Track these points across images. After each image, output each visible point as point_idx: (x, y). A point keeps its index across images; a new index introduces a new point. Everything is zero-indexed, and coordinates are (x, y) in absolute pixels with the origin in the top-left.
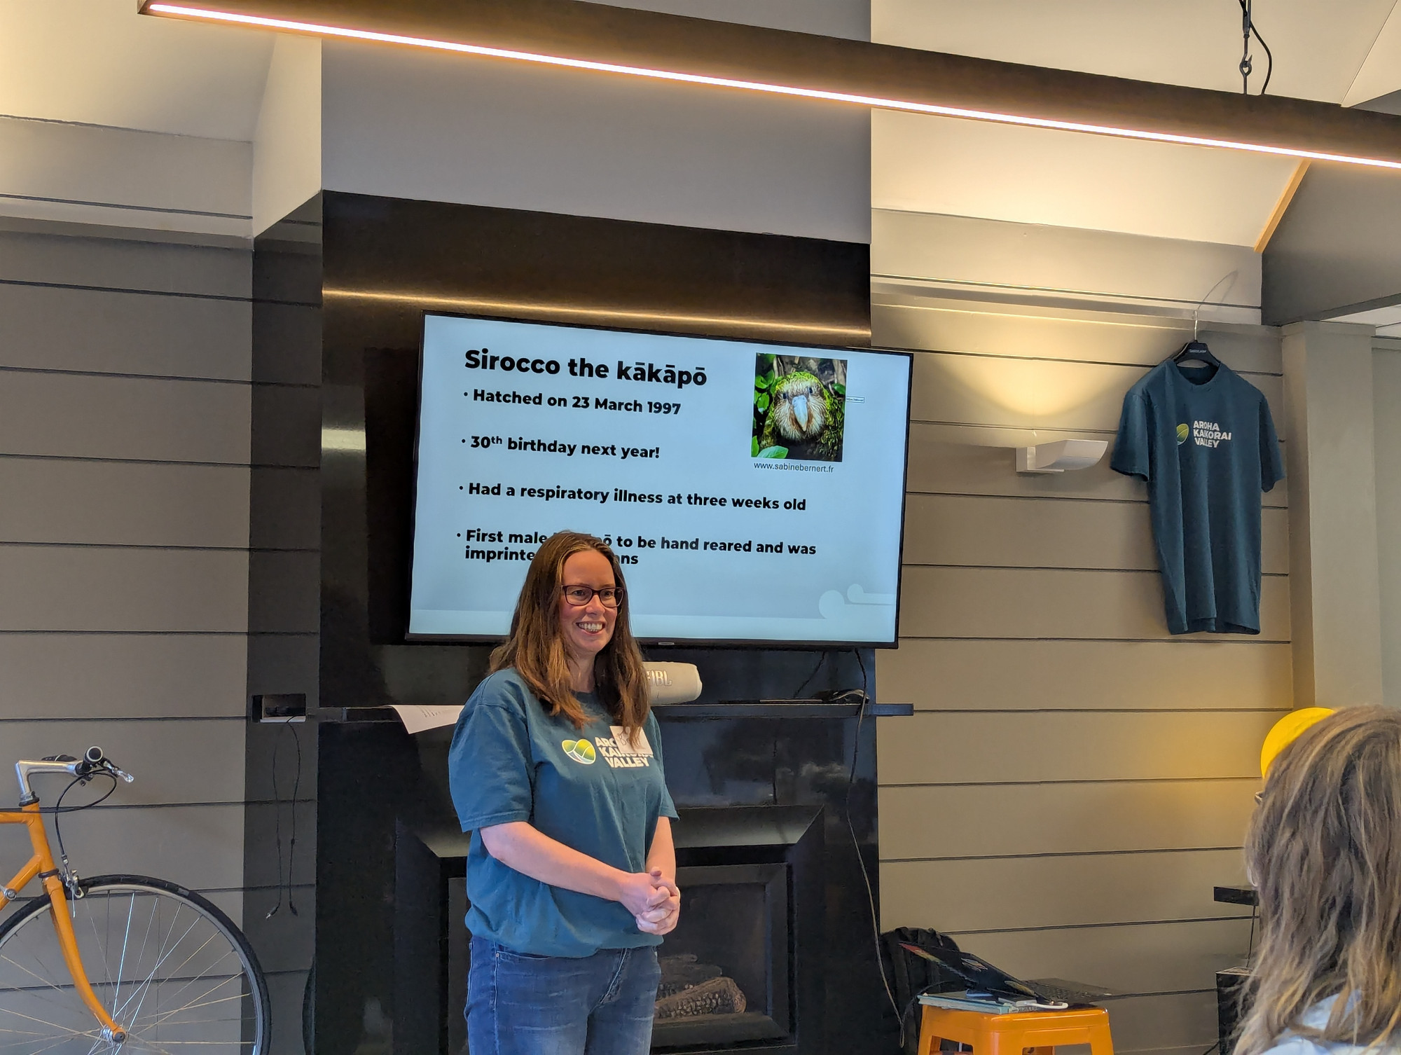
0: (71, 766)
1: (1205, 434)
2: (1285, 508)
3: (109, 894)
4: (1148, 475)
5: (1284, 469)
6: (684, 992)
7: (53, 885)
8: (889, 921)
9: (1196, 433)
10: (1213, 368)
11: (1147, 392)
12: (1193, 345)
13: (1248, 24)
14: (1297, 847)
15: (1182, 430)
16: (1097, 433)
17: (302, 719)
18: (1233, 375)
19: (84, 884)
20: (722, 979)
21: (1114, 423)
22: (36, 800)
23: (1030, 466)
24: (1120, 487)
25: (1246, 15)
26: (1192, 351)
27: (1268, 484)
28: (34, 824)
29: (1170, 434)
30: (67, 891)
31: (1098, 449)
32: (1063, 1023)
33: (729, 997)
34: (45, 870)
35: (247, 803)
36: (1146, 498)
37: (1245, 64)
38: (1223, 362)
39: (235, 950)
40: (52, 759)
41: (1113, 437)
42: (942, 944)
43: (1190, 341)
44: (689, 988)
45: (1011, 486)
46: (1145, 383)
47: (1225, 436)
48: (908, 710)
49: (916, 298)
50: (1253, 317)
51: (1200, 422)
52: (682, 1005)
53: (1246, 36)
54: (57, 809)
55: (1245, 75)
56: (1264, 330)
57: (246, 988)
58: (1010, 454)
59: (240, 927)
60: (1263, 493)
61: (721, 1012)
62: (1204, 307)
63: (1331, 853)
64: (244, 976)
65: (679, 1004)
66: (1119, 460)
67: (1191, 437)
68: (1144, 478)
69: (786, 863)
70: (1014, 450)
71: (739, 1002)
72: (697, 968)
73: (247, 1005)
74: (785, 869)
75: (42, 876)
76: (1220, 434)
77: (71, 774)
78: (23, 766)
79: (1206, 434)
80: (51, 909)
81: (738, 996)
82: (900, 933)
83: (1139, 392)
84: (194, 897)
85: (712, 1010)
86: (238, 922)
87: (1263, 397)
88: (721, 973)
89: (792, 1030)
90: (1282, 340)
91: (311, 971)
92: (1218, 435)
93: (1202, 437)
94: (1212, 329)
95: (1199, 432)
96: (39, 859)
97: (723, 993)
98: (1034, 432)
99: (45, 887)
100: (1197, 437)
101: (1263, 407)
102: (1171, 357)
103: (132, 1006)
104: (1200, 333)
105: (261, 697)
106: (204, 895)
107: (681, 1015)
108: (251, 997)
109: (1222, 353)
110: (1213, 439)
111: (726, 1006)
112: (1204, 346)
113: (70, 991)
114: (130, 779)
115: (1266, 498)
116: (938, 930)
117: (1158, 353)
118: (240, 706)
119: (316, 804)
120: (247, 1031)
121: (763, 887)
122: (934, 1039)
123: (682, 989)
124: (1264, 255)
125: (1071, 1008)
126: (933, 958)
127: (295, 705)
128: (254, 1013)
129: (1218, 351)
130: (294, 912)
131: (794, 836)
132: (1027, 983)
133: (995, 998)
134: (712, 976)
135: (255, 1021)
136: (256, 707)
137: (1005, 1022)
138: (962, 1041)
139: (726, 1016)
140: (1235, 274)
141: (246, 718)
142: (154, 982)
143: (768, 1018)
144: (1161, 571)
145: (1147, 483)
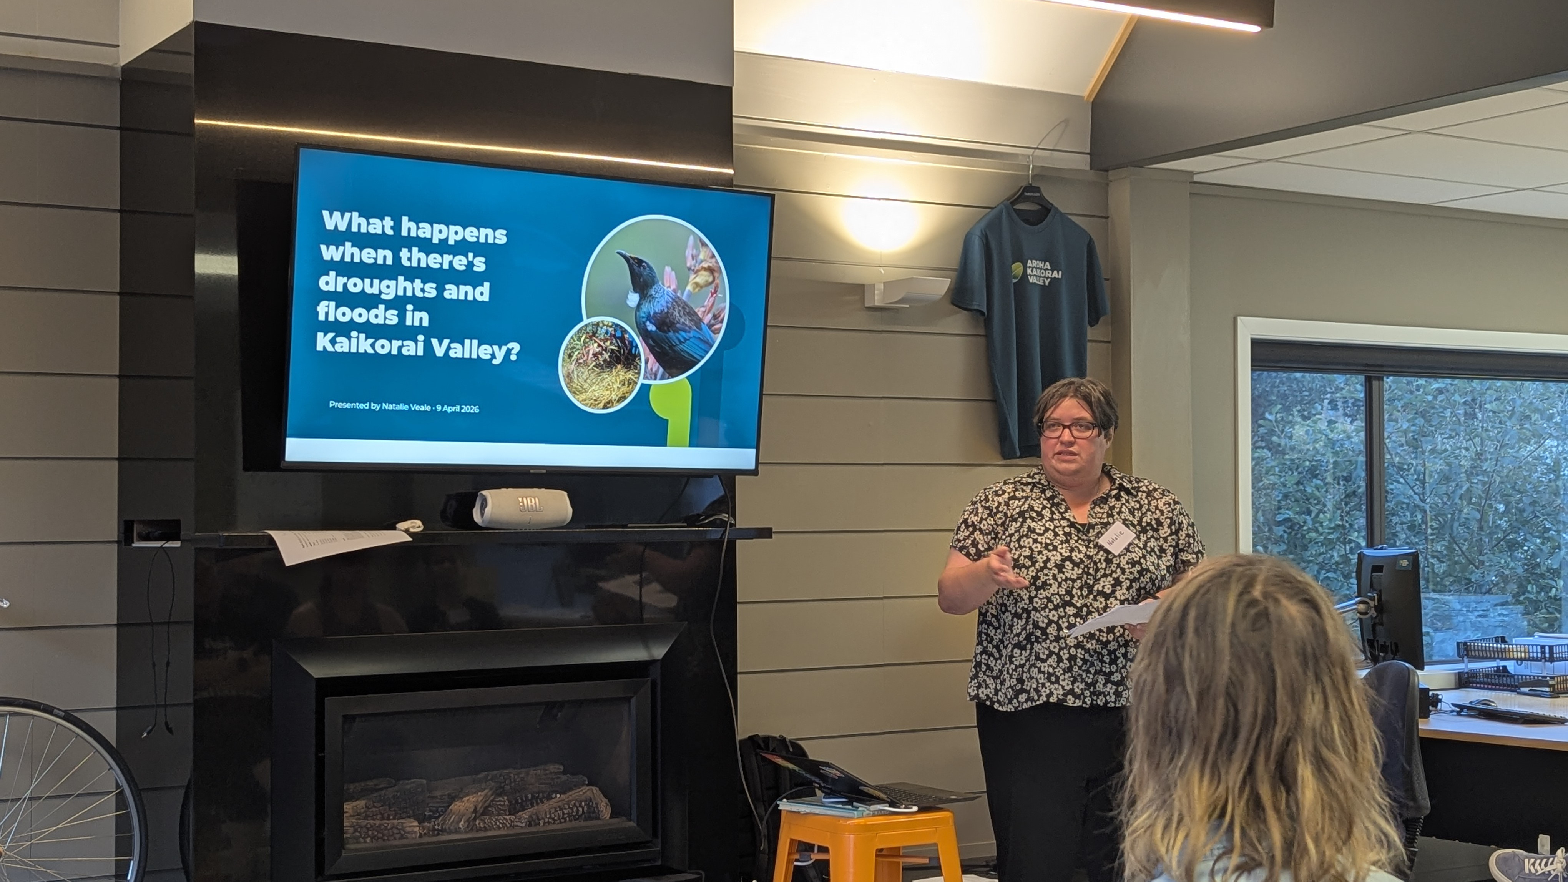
1: (1037, 273)
2: (1109, 342)
4: (985, 311)
5: (1108, 304)
6: (551, 802)
8: (745, 730)
9: (1029, 271)
10: (1046, 209)
11: (986, 234)
12: (1029, 188)
15: (1017, 268)
16: (941, 271)
17: (177, 544)
20: (587, 788)
21: (954, 261)
23: (878, 301)
24: (958, 322)
26: (1026, 194)
27: (1094, 321)
29: (1006, 273)
31: (942, 285)
32: (913, 825)
33: (594, 805)
35: (119, 625)
36: (982, 332)
38: (1055, 205)
39: (111, 768)
41: (954, 274)
42: (796, 752)
43: (1024, 184)
44: (556, 797)
45: (862, 320)
46: (983, 224)
47: (1055, 274)
48: (765, 533)
49: (772, 139)
50: (1082, 163)
51: (1034, 261)
52: (550, 814)
56: (1092, 176)
57: (122, 805)
58: (860, 289)
59: (114, 745)
60: (1089, 328)
61: (586, 820)
62: (1038, 152)
64: (120, 795)
65: (548, 813)
67: (1025, 274)
68: (982, 313)
69: (649, 679)
70: (863, 285)
71: (605, 809)
72: (564, 778)
73: (122, 824)
74: (649, 684)
76: (1050, 272)
81: (603, 804)
82: (755, 740)
83: (978, 233)
84: (68, 717)
85: (579, 818)
86: (113, 742)
87: (1091, 239)
88: (587, 782)
89: (655, 835)
90: (1108, 185)
92: (1049, 274)
93: (1035, 275)
94: (1045, 174)
95: (1032, 271)
97: (589, 801)
98: (882, 270)
100: (1031, 276)
102: (1008, 199)
104: (1034, 177)
105: (133, 522)
106: (79, 717)
107: (549, 823)
108: (128, 815)
110: (1045, 277)
111: (592, 813)
112: (1038, 190)
114: (5, 604)
115: (1091, 333)
116: (788, 737)
117: (995, 196)
118: (112, 531)
119: (191, 628)
120: (123, 847)
121: (628, 700)
122: (792, 841)
123: (549, 798)
124: (1094, 104)
125: (922, 810)
126: (791, 766)
127: (170, 530)
128: (130, 829)
129: (1051, 195)
130: (170, 730)
131: (659, 652)
132: (879, 788)
133: (850, 803)
134: (577, 786)
135: (131, 838)
136: (127, 532)
137: (858, 825)
138: (817, 842)
139: (589, 823)
140: (1066, 121)
141: (118, 542)
142: (30, 799)
143: (632, 824)
144: (996, 401)
145: (985, 318)
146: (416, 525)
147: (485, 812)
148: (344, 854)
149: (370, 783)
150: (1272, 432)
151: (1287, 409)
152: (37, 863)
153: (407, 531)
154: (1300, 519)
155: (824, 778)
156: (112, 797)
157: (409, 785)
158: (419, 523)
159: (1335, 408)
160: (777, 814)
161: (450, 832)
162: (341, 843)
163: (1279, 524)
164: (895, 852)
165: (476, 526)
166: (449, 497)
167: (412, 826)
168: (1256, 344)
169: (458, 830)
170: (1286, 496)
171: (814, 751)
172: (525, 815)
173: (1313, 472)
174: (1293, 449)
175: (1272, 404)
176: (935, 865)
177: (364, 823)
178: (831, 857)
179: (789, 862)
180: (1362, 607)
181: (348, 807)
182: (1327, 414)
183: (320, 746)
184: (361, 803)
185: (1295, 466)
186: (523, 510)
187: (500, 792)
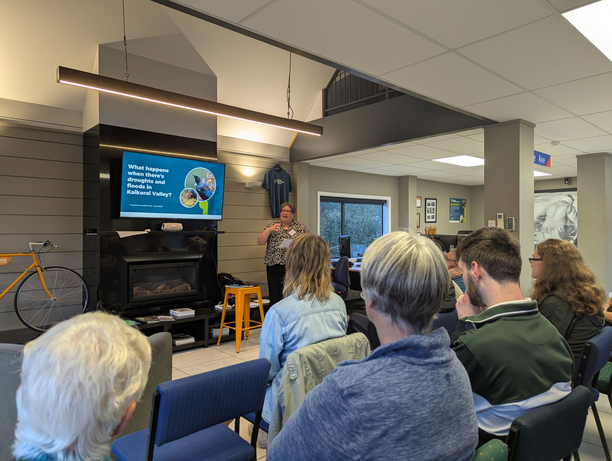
0: (42, 244)
2: (293, 196)
3: (51, 270)
5: (293, 188)
7: (38, 269)
8: (219, 272)
10: (281, 169)
11: (269, 174)
13: (289, 106)
14: (294, 257)
15: (275, 181)
16: (260, 181)
17: (96, 234)
18: (284, 171)
19: (46, 268)
21: (263, 179)
22: (34, 251)
23: (247, 187)
24: (264, 191)
25: (289, 104)
26: (277, 166)
27: (290, 191)
28: (34, 256)
29: (273, 182)
30: (42, 270)
31: (260, 184)
32: (251, 289)
34: (36, 266)
35: (83, 251)
36: (268, 193)
37: (288, 113)
38: (283, 169)
39: (81, 281)
40: (37, 242)
41: (263, 182)
42: (229, 276)
43: (277, 164)
45: (244, 190)
46: (268, 172)
47: (283, 182)
48: (224, 232)
49: (227, 153)
50: (288, 160)
51: (279, 179)
52: (178, 289)
53: (289, 108)
54: (39, 253)
55: (288, 115)
56: (290, 163)
57: (84, 288)
58: (244, 184)
61: (186, 290)
62: (279, 158)
63: (300, 257)
64: (83, 286)
66: (264, 186)
67: (277, 182)
69: (199, 262)
71: (190, 288)
72: (181, 282)
73: (84, 293)
75: (36, 267)
77: (42, 245)
78: (31, 244)
79: (279, 182)
80: (38, 274)
82: (221, 274)
84: (71, 270)
85: (184, 290)
86: (82, 276)
87: (290, 175)
88: (186, 283)
89: (200, 293)
90: (293, 165)
91: (99, 285)
92: (281, 182)
94: (281, 162)
96: (35, 263)
97: (186, 286)
98: (248, 180)
99: (36, 269)
101: (290, 177)
102: (273, 167)
103: (57, 294)
105: (86, 229)
106: (74, 270)
107: (178, 291)
108: (85, 291)
109: (282, 167)
111: (187, 289)
112: (279, 165)
113: (42, 291)
114: (56, 246)
115: (290, 194)
116: (228, 273)
117: (271, 166)
118: (81, 231)
119: (99, 251)
120: (84, 297)
121: (195, 266)
122: (228, 293)
123: (178, 286)
124: (290, 149)
125: (254, 286)
126: (228, 278)
127: (95, 231)
128: (86, 294)
129: (282, 166)
130: (95, 273)
131: (201, 257)
132: (246, 282)
133: (240, 285)
134: (184, 283)
135: (86, 295)
136: (85, 231)
137: (241, 290)
138: (233, 293)
139: (187, 291)
140: (285, 152)
141: (83, 234)
142: (63, 288)
143: (195, 291)
144: (271, 207)
145: (269, 190)
146: (149, 230)
147: (165, 289)
148: (134, 298)
149: (140, 283)
150: (326, 214)
151: (329, 210)
152: (65, 301)
153: (147, 231)
154: (330, 231)
155: (235, 281)
156: (82, 288)
157: (148, 284)
158: (150, 230)
159: (337, 210)
160: (225, 288)
161: (157, 293)
162: (133, 295)
163: (326, 232)
164: (249, 295)
165: (162, 231)
166: (156, 225)
167: (148, 292)
168: (321, 196)
169: (158, 293)
170: (328, 226)
171: (233, 276)
172: (173, 289)
173: (333, 222)
174: (329, 218)
175: (326, 209)
176: (256, 297)
177: (138, 291)
178: (236, 296)
179: (227, 297)
180: (340, 247)
181: (134, 288)
182: (336, 211)
183: (128, 276)
184: (137, 288)
185: (330, 221)
186: (172, 227)
187: (167, 285)
